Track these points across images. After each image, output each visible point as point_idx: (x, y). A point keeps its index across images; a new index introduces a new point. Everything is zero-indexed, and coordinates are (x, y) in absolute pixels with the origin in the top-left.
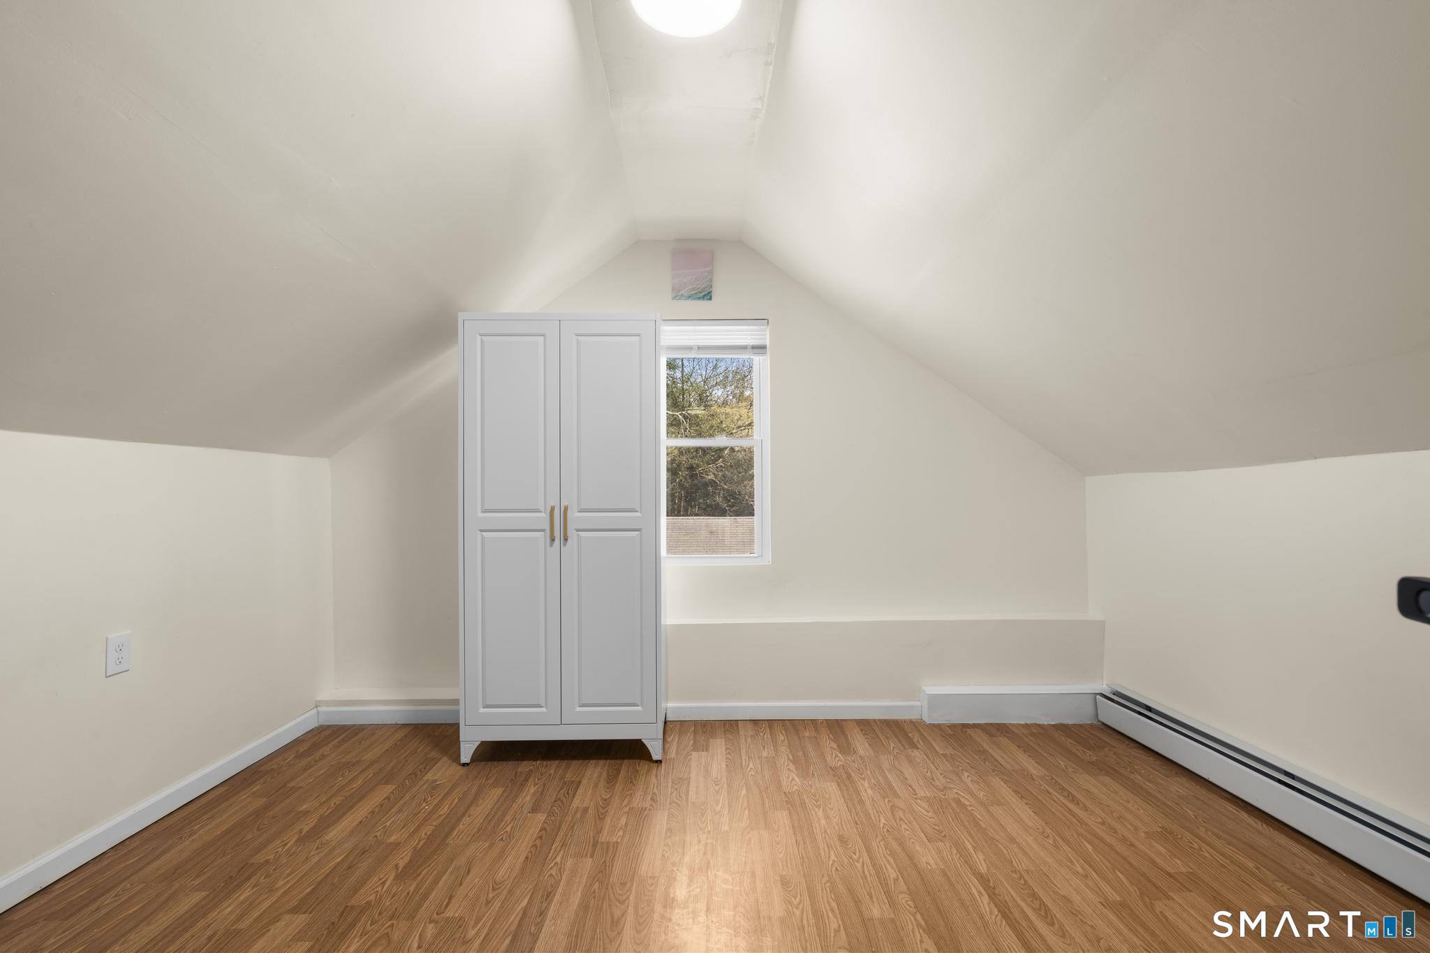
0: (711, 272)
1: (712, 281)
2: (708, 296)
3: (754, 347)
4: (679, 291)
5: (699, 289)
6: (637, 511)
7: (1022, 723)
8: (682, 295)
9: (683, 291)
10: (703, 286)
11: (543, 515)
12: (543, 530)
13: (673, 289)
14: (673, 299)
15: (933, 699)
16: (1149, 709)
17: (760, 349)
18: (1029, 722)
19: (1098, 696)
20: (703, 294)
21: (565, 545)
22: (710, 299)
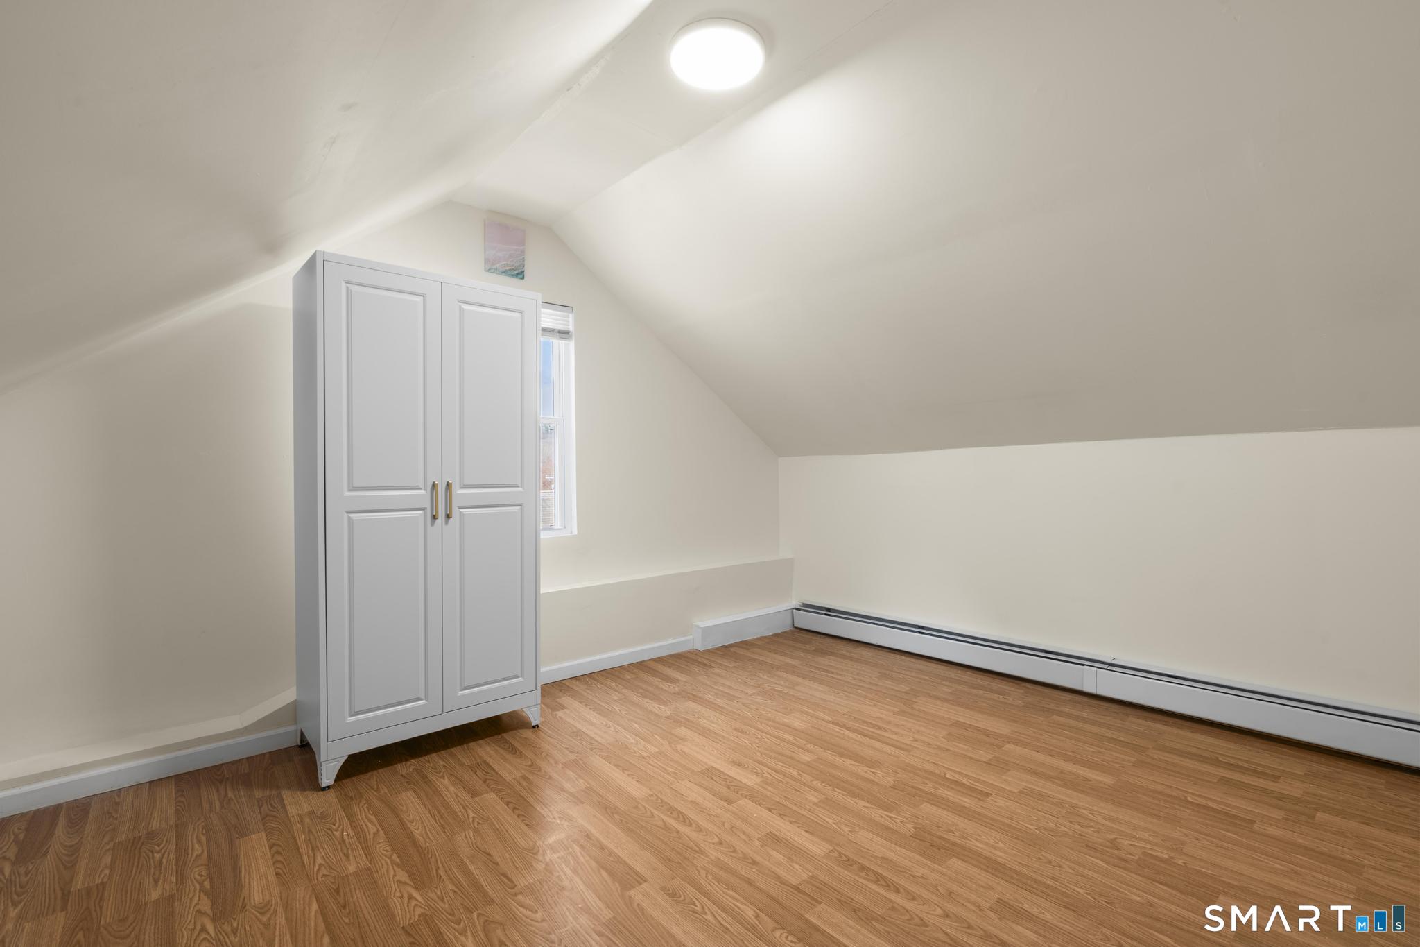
0: (523, 252)
1: (524, 261)
2: (520, 275)
3: (560, 332)
4: (493, 264)
5: (513, 266)
6: (518, 487)
7: (755, 637)
8: (496, 269)
9: (497, 265)
10: (516, 264)
11: (422, 492)
12: (423, 509)
13: (487, 261)
14: (488, 271)
15: (707, 631)
16: (828, 610)
17: (564, 334)
18: (759, 636)
19: (794, 610)
20: (517, 272)
21: (447, 523)
22: (523, 278)
